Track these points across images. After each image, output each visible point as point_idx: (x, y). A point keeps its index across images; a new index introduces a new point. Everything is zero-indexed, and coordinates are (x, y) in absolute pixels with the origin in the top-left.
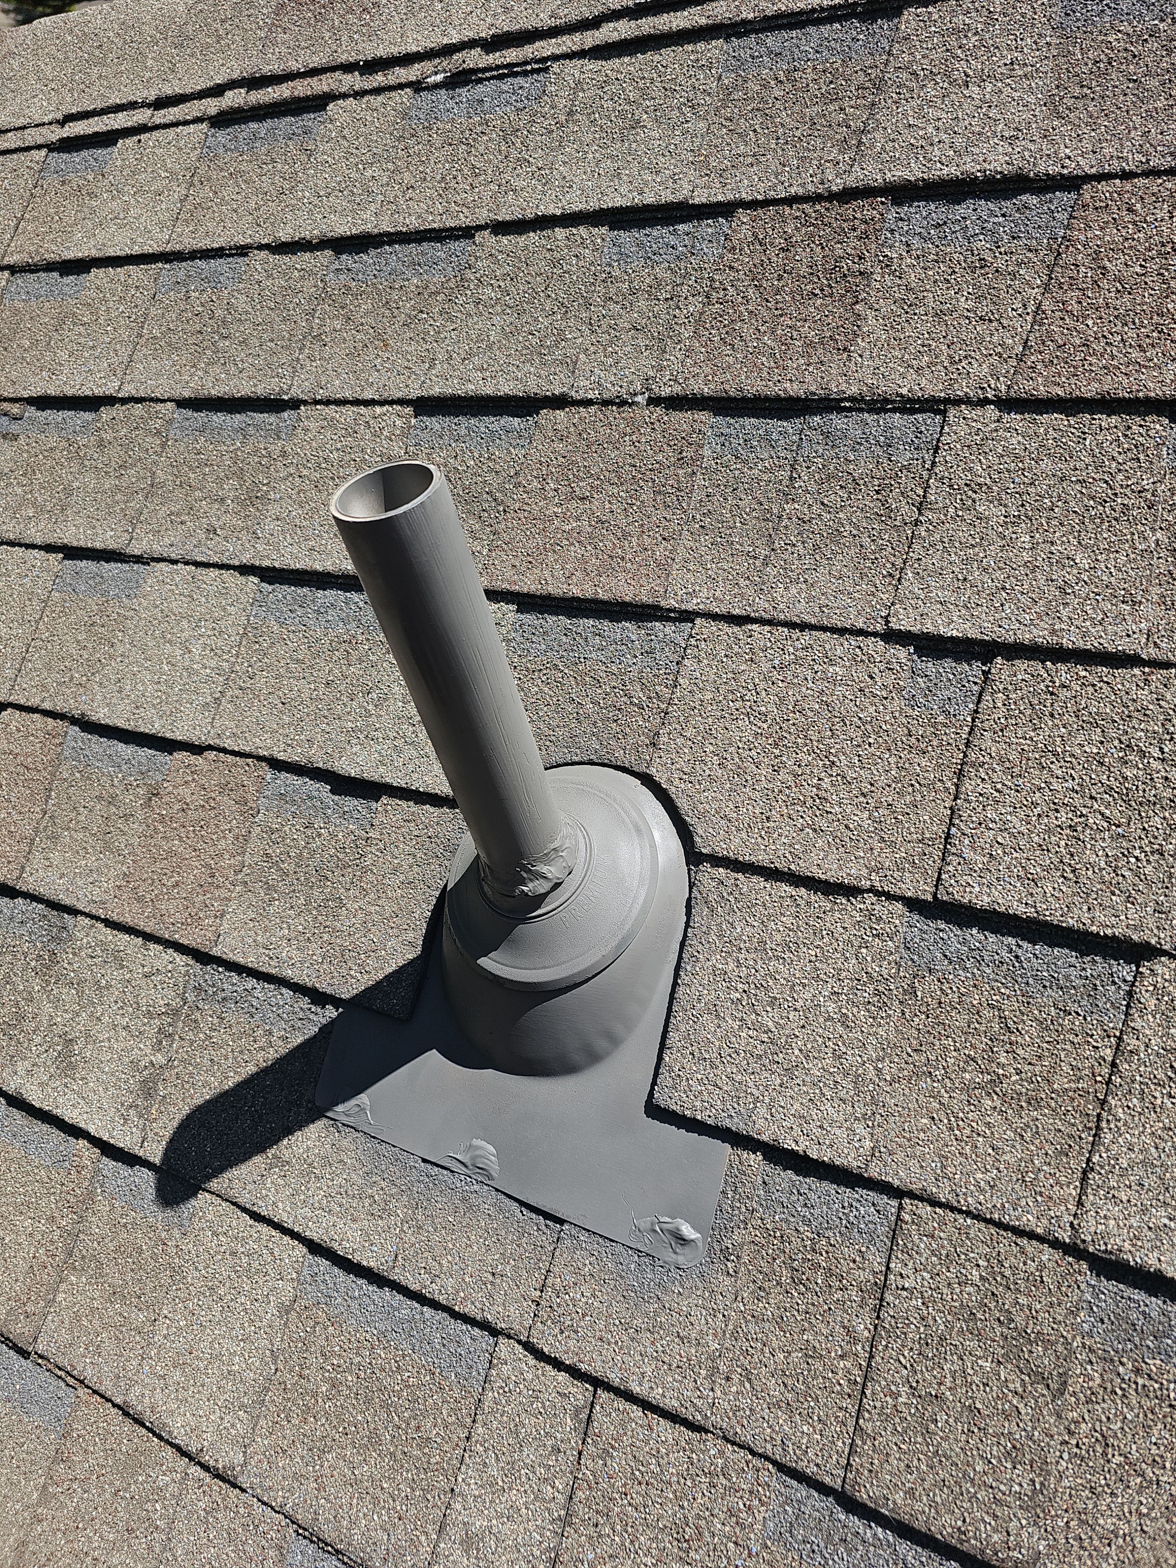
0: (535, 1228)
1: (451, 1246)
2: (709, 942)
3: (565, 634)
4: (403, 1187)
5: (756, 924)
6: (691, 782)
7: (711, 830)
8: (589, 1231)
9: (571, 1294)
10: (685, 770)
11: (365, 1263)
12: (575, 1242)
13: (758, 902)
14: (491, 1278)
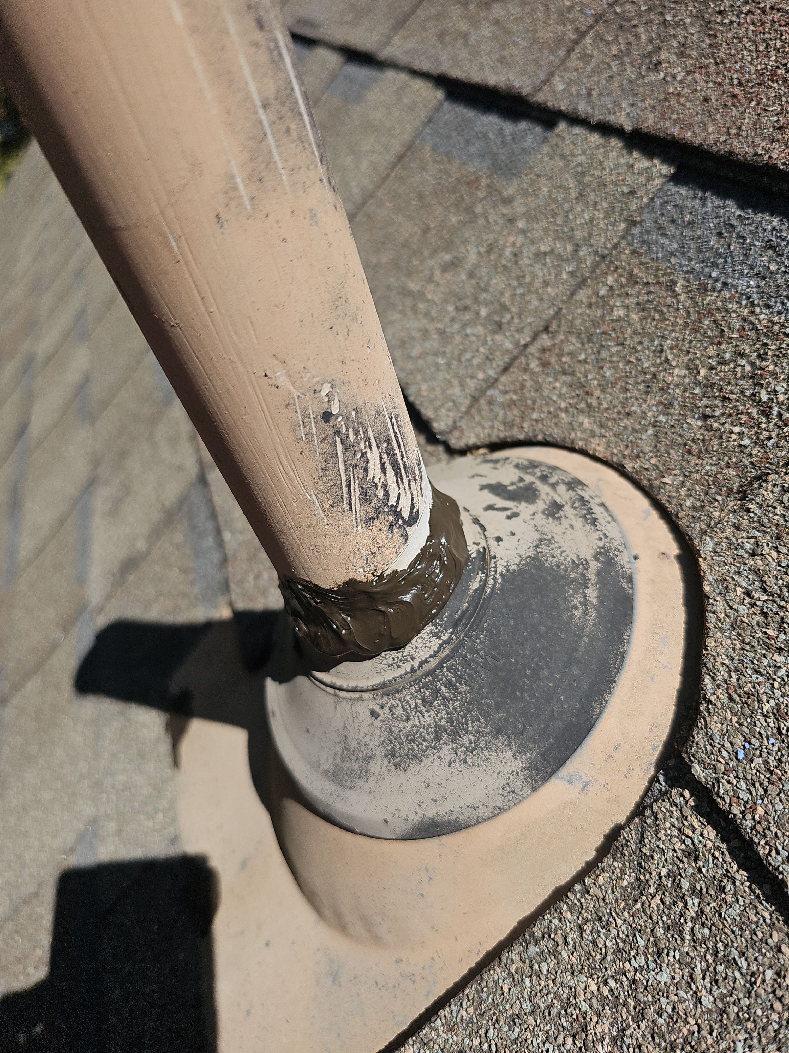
2: (595, 942)
3: (720, 234)
5: (707, 1001)
6: (765, 615)
7: (739, 741)
10: (771, 581)
13: (742, 962)
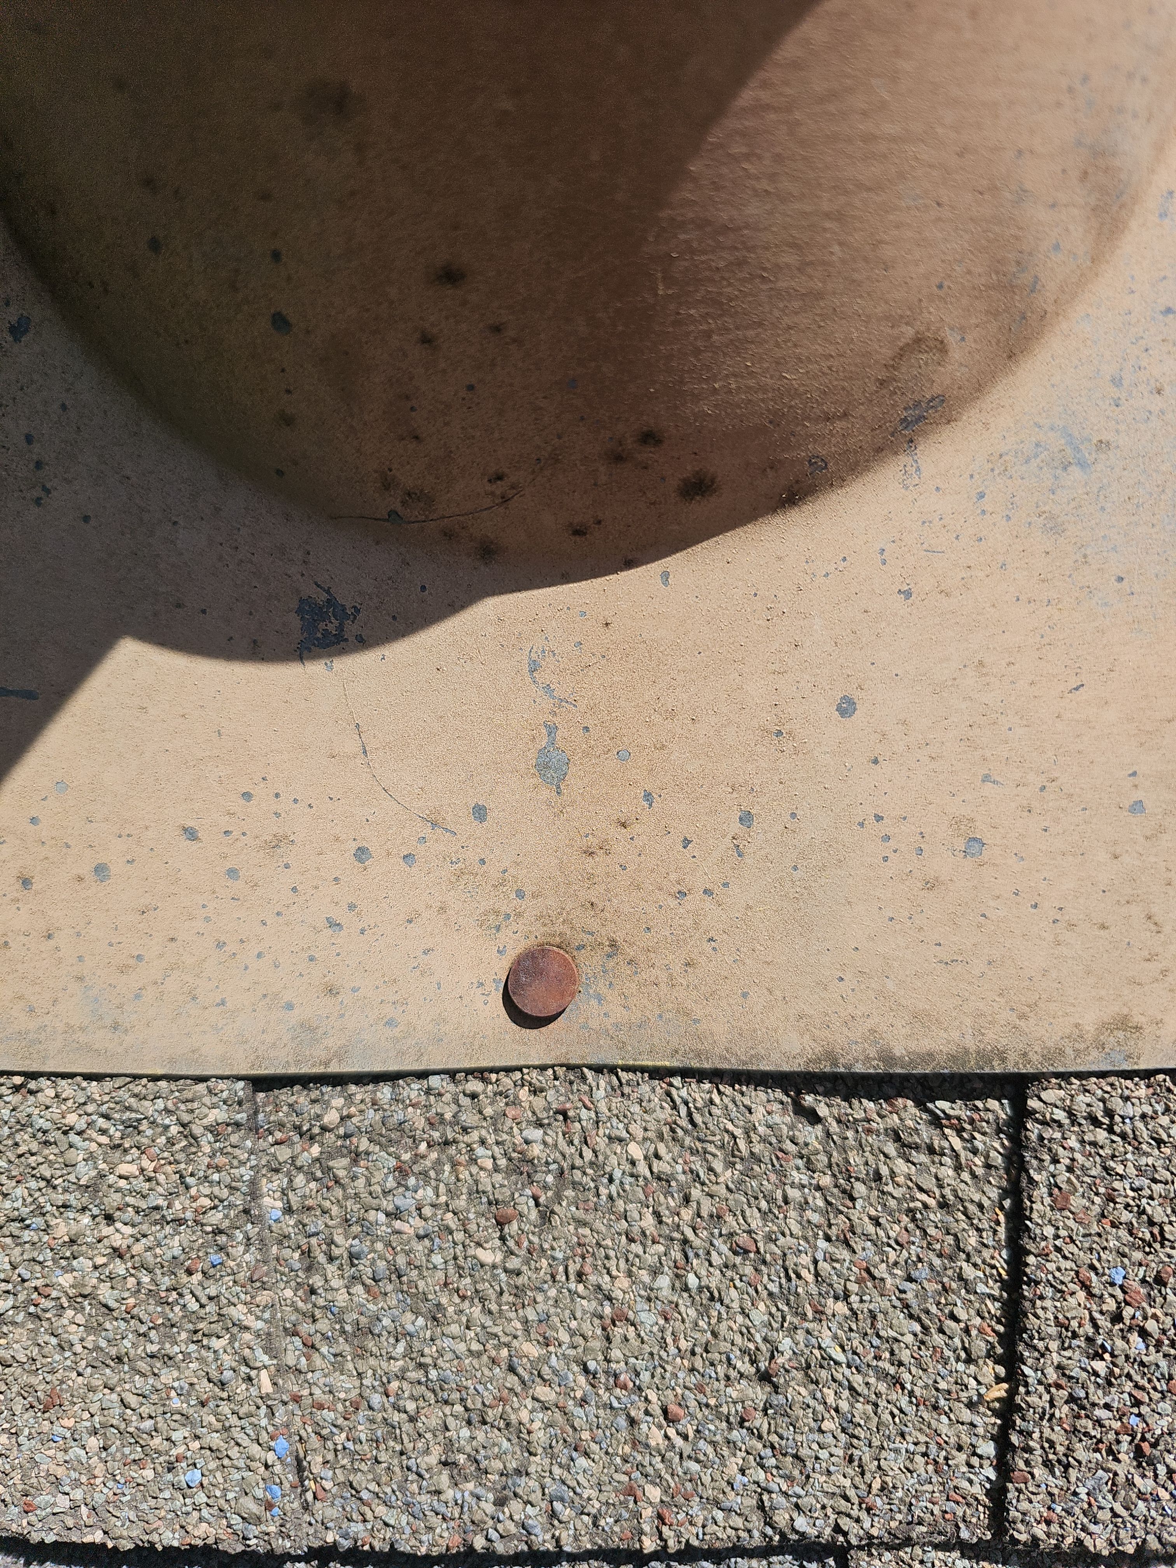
0: (891, 1148)
1: (533, 1350)
4: (215, 1218)
8: (1148, 1075)
9: (1151, 1326)
11: (170, 1538)
12: (1101, 1135)
14: (759, 1394)
